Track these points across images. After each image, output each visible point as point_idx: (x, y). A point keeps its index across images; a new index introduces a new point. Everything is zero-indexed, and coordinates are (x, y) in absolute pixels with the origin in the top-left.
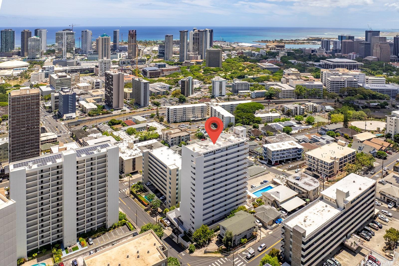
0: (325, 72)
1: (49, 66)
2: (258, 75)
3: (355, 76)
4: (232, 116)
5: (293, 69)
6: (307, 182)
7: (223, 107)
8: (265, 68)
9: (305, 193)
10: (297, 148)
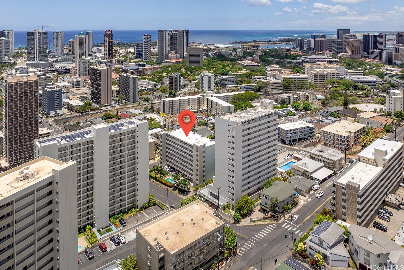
0: (307, 66)
1: (23, 67)
2: (241, 71)
3: (336, 68)
4: (230, 105)
5: (274, 66)
6: (331, 153)
7: (219, 97)
8: (246, 66)
9: (331, 163)
10: (308, 127)
